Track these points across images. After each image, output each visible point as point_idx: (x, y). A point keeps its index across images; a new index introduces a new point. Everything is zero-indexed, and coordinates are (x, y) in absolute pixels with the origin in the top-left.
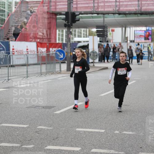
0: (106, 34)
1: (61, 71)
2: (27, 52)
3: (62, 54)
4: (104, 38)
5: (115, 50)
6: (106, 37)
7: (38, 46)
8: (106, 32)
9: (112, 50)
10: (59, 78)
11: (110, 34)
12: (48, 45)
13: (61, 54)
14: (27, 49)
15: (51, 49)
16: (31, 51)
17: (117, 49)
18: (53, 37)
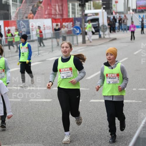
0: (111, 6)
1: (78, 43)
2: (44, 27)
3: (79, 30)
4: (109, 10)
5: (121, 22)
6: (111, 9)
7: (53, 22)
8: (110, 5)
9: (118, 21)
10: (78, 50)
11: (114, 5)
12: (61, 20)
13: (77, 30)
14: (44, 25)
15: (64, 24)
16: (47, 27)
17: (122, 21)
18: (65, 13)
